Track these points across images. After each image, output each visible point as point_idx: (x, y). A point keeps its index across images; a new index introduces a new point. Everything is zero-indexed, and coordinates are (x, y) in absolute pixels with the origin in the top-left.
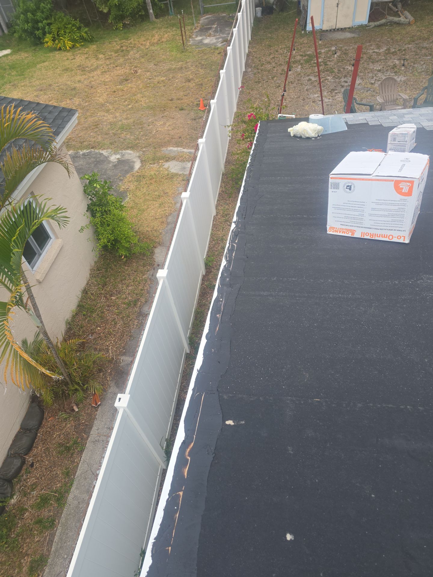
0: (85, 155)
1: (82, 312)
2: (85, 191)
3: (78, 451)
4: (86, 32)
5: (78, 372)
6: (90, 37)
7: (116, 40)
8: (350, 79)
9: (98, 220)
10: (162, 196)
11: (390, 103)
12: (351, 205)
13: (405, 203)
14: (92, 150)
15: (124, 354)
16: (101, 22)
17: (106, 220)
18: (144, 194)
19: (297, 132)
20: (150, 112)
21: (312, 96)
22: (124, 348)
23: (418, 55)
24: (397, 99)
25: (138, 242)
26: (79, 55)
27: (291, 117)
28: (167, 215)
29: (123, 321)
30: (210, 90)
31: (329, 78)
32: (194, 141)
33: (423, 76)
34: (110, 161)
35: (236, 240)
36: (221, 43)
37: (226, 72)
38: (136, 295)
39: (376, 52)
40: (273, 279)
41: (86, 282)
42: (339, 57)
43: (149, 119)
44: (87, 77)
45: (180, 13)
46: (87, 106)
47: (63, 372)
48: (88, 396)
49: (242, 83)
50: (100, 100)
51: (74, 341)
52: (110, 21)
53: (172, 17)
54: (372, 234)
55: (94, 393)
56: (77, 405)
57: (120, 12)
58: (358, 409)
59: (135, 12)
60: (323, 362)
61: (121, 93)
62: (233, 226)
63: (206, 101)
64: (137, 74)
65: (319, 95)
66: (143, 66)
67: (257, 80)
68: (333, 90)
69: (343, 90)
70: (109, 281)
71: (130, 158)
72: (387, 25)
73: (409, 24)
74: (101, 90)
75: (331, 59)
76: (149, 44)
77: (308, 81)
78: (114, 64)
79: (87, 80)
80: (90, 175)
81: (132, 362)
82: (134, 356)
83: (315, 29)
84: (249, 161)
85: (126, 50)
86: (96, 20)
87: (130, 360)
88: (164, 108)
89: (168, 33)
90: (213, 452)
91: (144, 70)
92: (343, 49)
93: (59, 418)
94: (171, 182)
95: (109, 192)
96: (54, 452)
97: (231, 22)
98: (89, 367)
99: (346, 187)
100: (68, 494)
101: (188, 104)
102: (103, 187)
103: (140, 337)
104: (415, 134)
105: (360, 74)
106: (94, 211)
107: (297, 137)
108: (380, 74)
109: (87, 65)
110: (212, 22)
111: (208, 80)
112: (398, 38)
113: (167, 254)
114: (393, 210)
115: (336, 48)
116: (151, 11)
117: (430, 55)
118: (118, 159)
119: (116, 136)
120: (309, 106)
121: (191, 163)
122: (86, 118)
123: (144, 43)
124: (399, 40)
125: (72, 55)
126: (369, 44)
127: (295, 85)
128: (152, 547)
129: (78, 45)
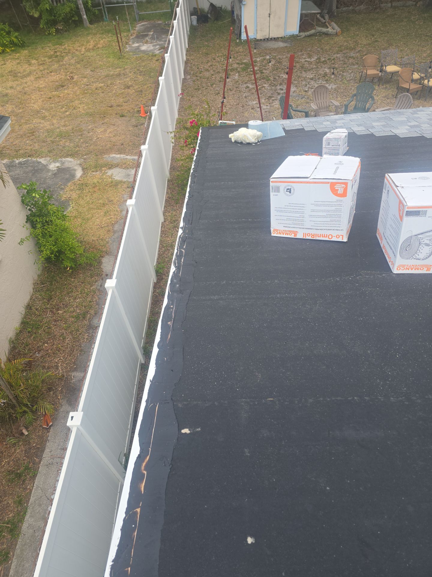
0: (22, 164)
1: (27, 330)
2: (23, 202)
3: (31, 477)
4: (16, 37)
5: (26, 393)
6: (21, 42)
7: (49, 45)
8: (285, 87)
9: (39, 232)
10: (107, 204)
11: (321, 110)
12: (292, 208)
13: (341, 203)
14: (29, 158)
15: (75, 370)
16: (32, 26)
17: (48, 231)
18: (88, 203)
19: (238, 138)
20: (89, 119)
21: (250, 103)
22: (74, 363)
23: (346, 64)
24: (330, 106)
25: (84, 252)
26: (10, 60)
27: (232, 123)
28: (113, 224)
29: (72, 335)
30: (150, 96)
31: (265, 85)
32: (136, 147)
33: (352, 84)
34: (49, 169)
35: (184, 246)
36: (158, 50)
37: (165, 78)
38: (85, 307)
39: (308, 61)
40: (222, 283)
41: (29, 297)
42: (274, 65)
43: (89, 126)
44: (19, 82)
45: (115, 20)
46: (21, 113)
47: (9, 394)
48: (38, 417)
49: (182, 90)
50: (35, 106)
51: (20, 360)
52: (41, 26)
53: (107, 23)
54: (313, 235)
55: (44, 413)
56: (27, 428)
57: (51, 17)
58: (309, 405)
59: (68, 17)
60: (274, 361)
61: (57, 100)
62: (180, 231)
63: (147, 108)
64: (74, 80)
65: (257, 102)
66: (79, 72)
67: (196, 87)
68: (270, 97)
69: (279, 97)
70: (55, 295)
71: (70, 166)
72: (316, 36)
73: (336, 34)
74: (35, 96)
75: (266, 68)
76: (84, 50)
77: (246, 88)
78: (48, 70)
79: (20, 86)
80: (29, 184)
81: (84, 378)
82: (85, 371)
83: (250, 38)
84: (193, 167)
85: (61, 56)
86: (26, 24)
87: (82, 375)
88: (104, 115)
89: (104, 40)
90: (170, 463)
91: (80, 76)
92: (277, 57)
93: (7, 444)
94: (116, 189)
95: (49, 202)
96: (4, 481)
97: (168, 29)
98: (37, 387)
99: (286, 190)
100: (22, 524)
101: (128, 111)
102: (42, 197)
103: (91, 350)
104: (347, 138)
105: (294, 82)
106: (34, 222)
107: (238, 143)
108: (312, 82)
109: (18, 71)
110: (148, 29)
111: (148, 87)
112: (327, 47)
113: (115, 263)
114: (330, 211)
115: (270, 57)
116: (85, 17)
117: (357, 64)
118: (58, 167)
119: (54, 144)
120: (248, 113)
121: (135, 169)
122: (20, 125)
123: (79, 48)
124: (328, 50)
125: (2, 61)
126: (301, 53)
127: (233, 92)
128: (110, 570)
129: (8, 50)
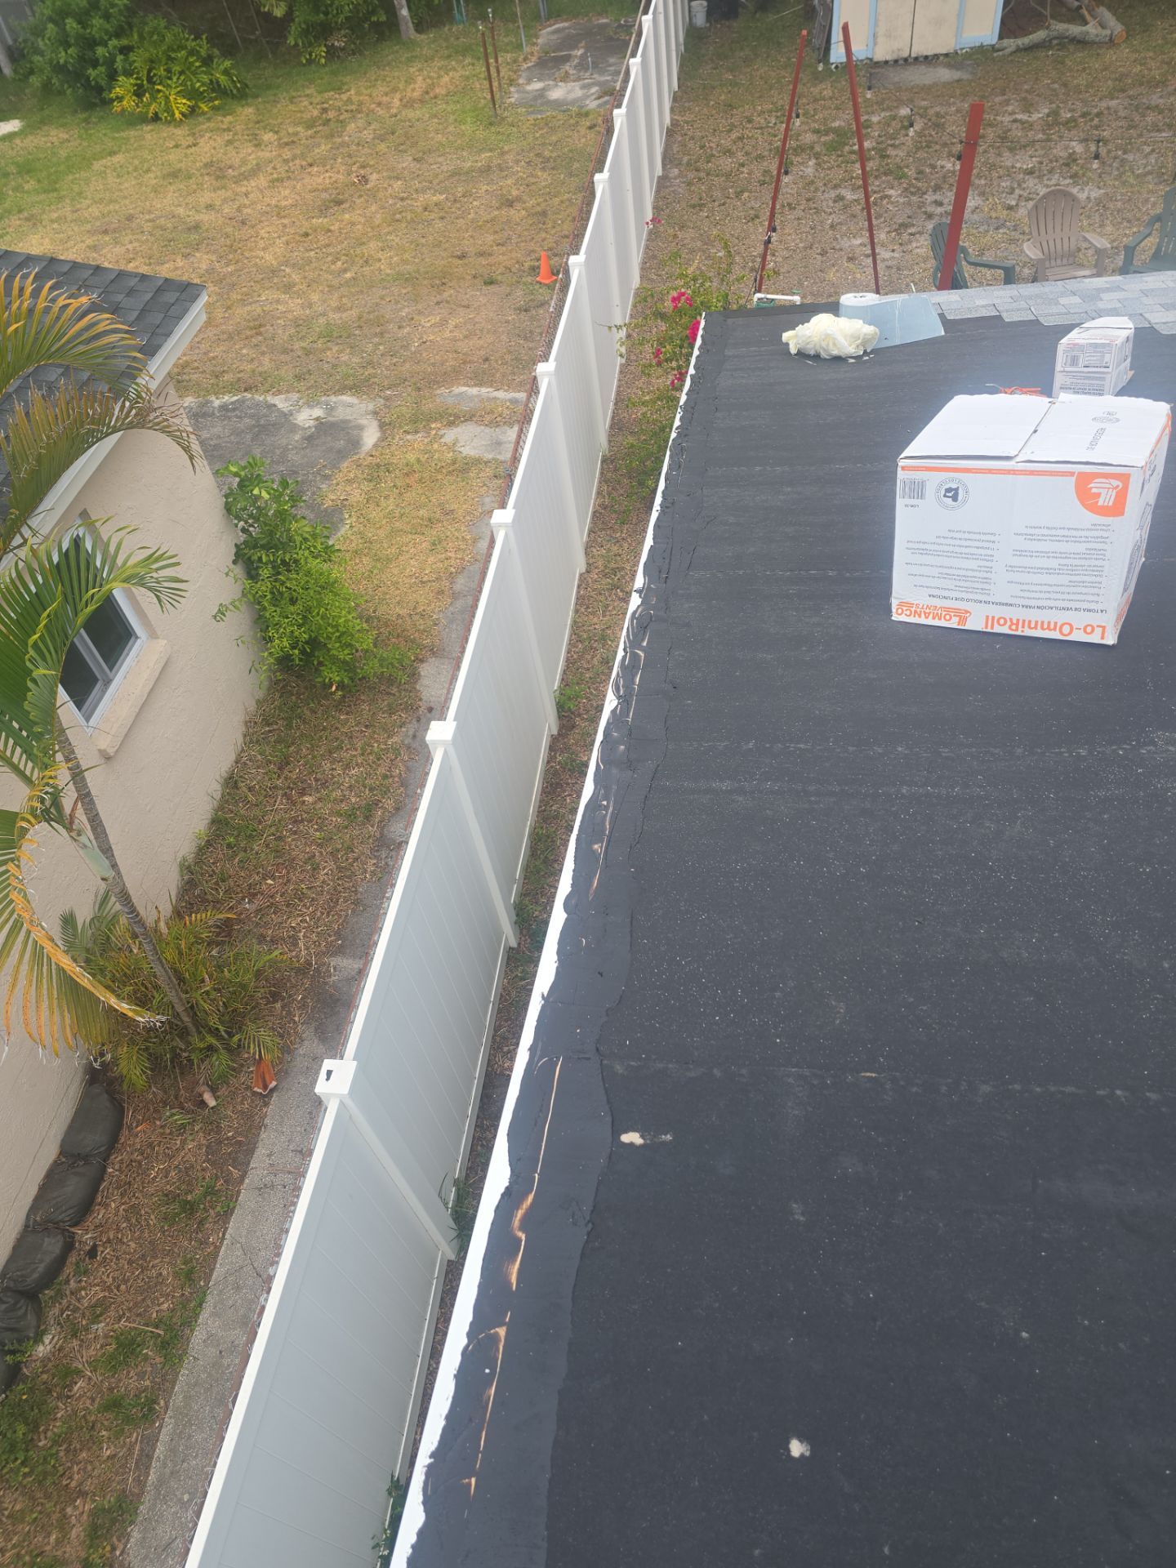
0: (228, 410)
1: (224, 839)
2: (228, 508)
3: (218, 1214)
4: (226, 72)
5: (215, 999)
6: (239, 85)
7: (308, 92)
8: (949, 197)
9: (264, 588)
10: (439, 521)
11: (1059, 262)
12: (958, 542)
13: (1105, 534)
14: (246, 394)
15: (340, 951)
16: (268, 42)
17: (286, 587)
18: (390, 516)
19: (808, 343)
20: (404, 291)
21: (845, 243)
22: (338, 934)
23: (1134, 127)
24: (1079, 250)
25: (375, 645)
26: (208, 135)
27: (790, 301)
28: (451, 573)
29: (336, 860)
30: (567, 228)
31: (891, 192)
32: (523, 368)
33: (1151, 187)
34: (295, 424)
35: (643, 640)
36: (596, 99)
37: (611, 177)
38: (371, 790)
39: (1022, 122)
40: (745, 747)
41: (233, 757)
42: (920, 134)
43: (401, 310)
44: (229, 193)
45: (484, 17)
46: (231, 274)
47: (175, 1000)
48: (242, 1065)
49: (655, 208)
50: (268, 257)
51: (204, 915)
52: (291, 41)
53: (461, 27)
54: (1015, 622)
55: (257, 1057)
56: (214, 1090)
57: (318, 15)
58: (980, 1101)
59: (361, 15)
60: (885, 971)
61: (323, 239)
62: (635, 601)
63: (557, 259)
64: (368, 186)
65: (866, 240)
66: (384, 162)
67: (695, 201)
68: (904, 226)
69: (930, 226)
70: (297, 753)
71: (348, 418)
72: (1050, 47)
73: (1111, 42)
74: (268, 229)
75: (897, 142)
76: (398, 103)
77: (835, 201)
78: (304, 159)
79: (231, 203)
80: (243, 463)
81: (362, 973)
82: (366, 956)
83: (854, 59)
84: (677, 423)
85: (338, 121)
86: (252, 37)
87: (356, 966)
88: (441, 280)
89: (451, 74)
90: (588, 1218)
91: (385, 174)
92: (931, 112)
93: (165, 1125)
94: (463, 481)
95: (293, 511)
96: (153, 1217)
97: (624, 40)
98: (244, 986)
99: (943, 492)
100: (192, 1331)
101: (506, 267)
102: (277, 497)
103: (382, 903)
104: (1130, 344)
105: (977, 182)
106: (253, 563)
107: (808, 357)
108: (1031, 182)
109: (228, 163)
110: (570, 42)
111: (562, 202)
112: (1082, 80)
113: (454, 679)
114: (1072, 556)
115: (912, 110)
116: (405, 12)
117: (1170, 126)
118: (317, 419)
119: (311, 357)
120: (837, 271)
121: (516, 428)
122: (229, 308)
123: (385, 99)
124: (1083, 88)
125: (188, 135)
126: (1000, 98)
127: (798, 213)
128: (423, 1477)
129: (204, 107)
